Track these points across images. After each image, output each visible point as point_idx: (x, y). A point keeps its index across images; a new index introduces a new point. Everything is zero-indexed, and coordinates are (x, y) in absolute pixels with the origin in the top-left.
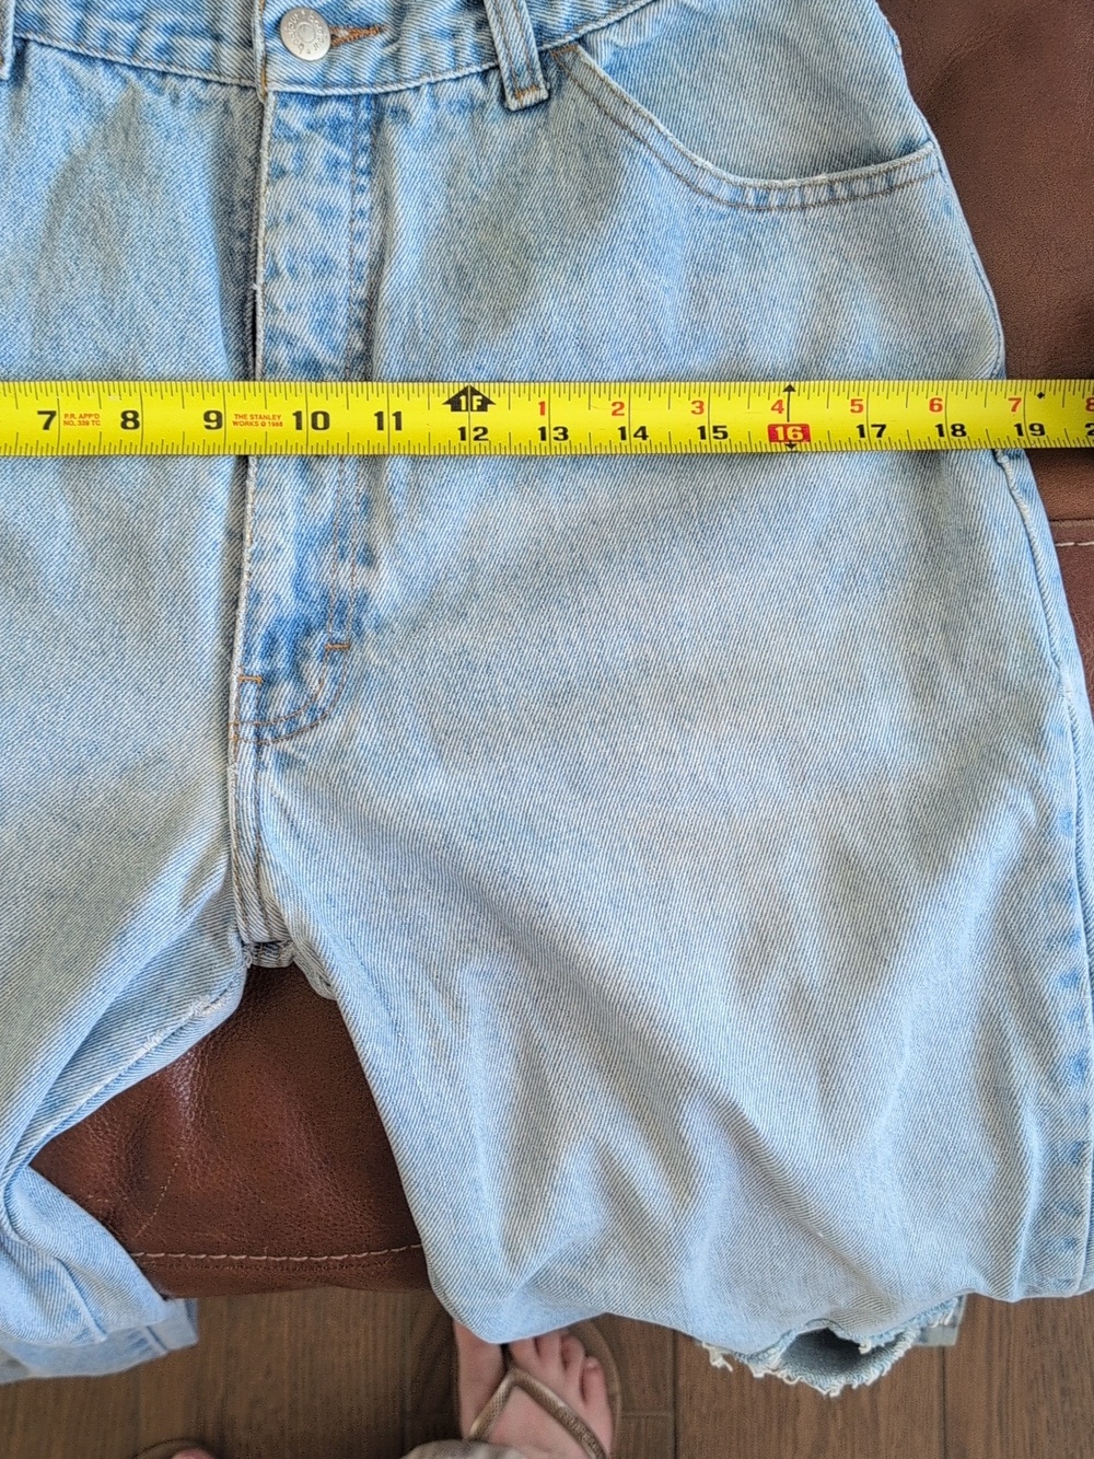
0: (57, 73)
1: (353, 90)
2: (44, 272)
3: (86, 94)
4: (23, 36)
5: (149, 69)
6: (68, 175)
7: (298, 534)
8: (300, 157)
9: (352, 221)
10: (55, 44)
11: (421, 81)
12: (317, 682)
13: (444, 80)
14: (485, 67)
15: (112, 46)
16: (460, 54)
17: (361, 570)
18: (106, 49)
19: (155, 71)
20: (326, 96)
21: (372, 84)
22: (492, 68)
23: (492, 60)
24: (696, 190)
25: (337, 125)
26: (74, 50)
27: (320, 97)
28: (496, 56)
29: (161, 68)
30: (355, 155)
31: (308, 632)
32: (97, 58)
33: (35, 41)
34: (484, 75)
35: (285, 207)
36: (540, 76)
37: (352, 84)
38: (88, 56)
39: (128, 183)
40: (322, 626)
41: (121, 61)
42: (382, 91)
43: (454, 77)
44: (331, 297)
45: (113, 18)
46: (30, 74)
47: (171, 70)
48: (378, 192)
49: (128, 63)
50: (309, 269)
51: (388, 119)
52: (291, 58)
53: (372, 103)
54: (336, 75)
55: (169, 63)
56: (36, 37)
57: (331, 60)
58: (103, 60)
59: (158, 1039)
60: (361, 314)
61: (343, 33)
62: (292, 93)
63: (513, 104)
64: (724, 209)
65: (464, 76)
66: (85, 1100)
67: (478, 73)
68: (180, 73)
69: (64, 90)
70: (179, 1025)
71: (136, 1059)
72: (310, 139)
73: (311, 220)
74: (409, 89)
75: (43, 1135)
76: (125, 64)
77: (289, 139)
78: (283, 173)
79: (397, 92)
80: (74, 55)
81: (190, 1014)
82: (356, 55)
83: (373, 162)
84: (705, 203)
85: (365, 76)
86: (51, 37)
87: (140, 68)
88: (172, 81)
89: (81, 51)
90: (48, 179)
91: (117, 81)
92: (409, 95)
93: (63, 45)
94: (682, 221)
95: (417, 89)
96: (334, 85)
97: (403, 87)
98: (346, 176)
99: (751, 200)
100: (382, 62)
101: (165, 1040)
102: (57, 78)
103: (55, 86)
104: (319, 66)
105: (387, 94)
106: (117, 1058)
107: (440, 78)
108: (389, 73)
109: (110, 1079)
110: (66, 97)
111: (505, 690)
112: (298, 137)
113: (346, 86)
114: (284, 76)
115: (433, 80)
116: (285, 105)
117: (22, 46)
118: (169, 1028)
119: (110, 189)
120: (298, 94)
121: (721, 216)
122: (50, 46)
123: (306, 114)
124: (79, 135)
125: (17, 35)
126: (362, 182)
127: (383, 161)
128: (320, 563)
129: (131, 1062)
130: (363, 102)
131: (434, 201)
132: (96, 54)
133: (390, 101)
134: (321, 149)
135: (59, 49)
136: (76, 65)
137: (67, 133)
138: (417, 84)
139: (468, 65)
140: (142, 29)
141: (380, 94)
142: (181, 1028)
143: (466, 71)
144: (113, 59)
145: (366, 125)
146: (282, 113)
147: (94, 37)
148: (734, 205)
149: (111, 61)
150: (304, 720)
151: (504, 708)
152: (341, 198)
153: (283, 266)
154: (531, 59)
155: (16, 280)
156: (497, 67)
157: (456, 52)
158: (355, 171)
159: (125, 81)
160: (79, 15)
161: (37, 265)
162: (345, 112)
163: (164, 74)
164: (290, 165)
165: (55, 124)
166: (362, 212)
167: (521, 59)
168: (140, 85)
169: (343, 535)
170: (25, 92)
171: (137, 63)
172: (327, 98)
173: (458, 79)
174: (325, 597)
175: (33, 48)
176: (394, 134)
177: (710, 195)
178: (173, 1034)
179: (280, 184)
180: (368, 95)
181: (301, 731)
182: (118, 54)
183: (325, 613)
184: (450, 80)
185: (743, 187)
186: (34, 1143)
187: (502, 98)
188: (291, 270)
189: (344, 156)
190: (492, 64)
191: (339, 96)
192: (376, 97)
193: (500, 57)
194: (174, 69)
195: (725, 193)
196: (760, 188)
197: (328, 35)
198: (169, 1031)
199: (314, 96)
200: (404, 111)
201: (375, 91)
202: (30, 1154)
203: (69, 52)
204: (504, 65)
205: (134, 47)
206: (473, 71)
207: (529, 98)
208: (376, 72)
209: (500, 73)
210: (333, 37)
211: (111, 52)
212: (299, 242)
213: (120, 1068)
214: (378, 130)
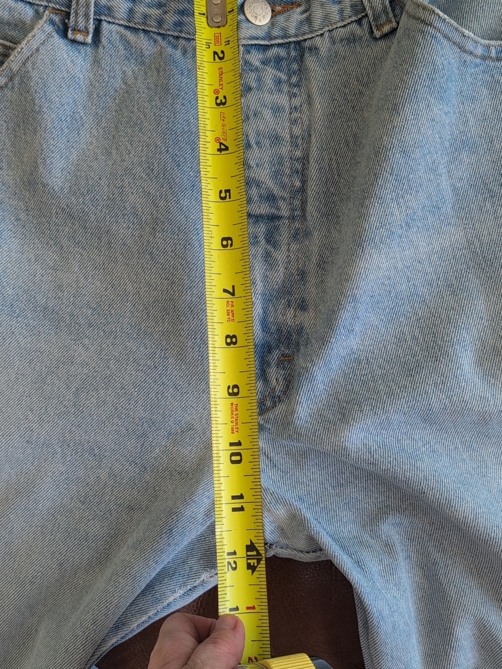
0: (118, 38)
1: (286, 40)
2: (114, 152)
3: (134, 50)
4: (98, 17)
5: (169, 35)
6: (126, 95)
7: (264, 294)
8: (259, 80)
9: (291, 113)
10: (117, 21)
11: (324, 30)
12: (275, 380)
13: (337, 28)
14: (359, 16)
15: (148, 22)
16: (345, 12)
17: (299, 313)
18: (144, 24)
19: (172, 36)
20: (271, 45)
21: (296, 36)
22: (363, 17)
23: (363, 12)
24: (465, 51)
25: (278, 60)
26: (127, 24)
27: (267, 46)
28: (365, 9)
29: (176, 34)
30: (290, 77)
31: (270, 352)
32: (140, 29)
33: (105, 20)
34: (359, 22)
35: (252, 108)
36: (391, 15)
37: (285, 36)
38: (135, 28)
39: (160, 98)
40: (278, 347)
41: (154, 31)
42: (302, 39)
43: (343, 25)
44: (281, 157)
45: (149, 7)
46: (104, 40)
47: (182, 36)
48: (304, 96)
49: (157, 31)
50: (267, 142)
51: (307, 55)
52: (251, 25)
53: (297, 46)
54: (276, 32)
55: (181, 31)
56: (106, 18)
57: (272, 24)
58: (143, 30)
59: (182, 592)
60: (299, 166)
61: (278, 8)
62: (252, 45)
63: (377, 34)
64: (478, 61)
65: (349, 24)
66: (136, 625)
67: (356, 21)
68: (186, 37)
69: (121, 47)
70: (195, 585)
71: (168, 602)
72: (264, 70)
73: (267, 114)
74: (317, 36)
75: (110, 644)
76: (155, 32)
77: (252, 71)
78: (250, 89)
79: (311, 38)
80: (126, 27)
81: (202, 579)
82: (287, 20)
83: (300, 80)
84: (469, 58)
85: (292, 31)
86: (114, 17)
87: (164, 34)
88: (183, 42)
89: (131, 25)
90: (115, 99)
91: (151, 41)
92: (318, 39)
93: (122, 22)
94: (455, 70)
95: (322, 35)
96: (276, 38)
97: (314, 35)
98: (285, 88)
99: (493, 53)
100: (301, 23)
101: (185, 593)
102: (118, 41)
103: (117, 46)
104: (266, 28)
105: (305, 40)
106: (158, 601)
107: (335, 26)
108: (306, 28)
109: (152, 614)
110: (123, 52)
111: (379, 372)
112: (257, 69)
113: (282, 38)
114: (248, 36)
115: (331, 28)
116: (249, 52)
117: (98, 23)
118: (189, 586)
119: (150, 101)
120: (256, 45)
121: (477, 65)
122: (114, 23)
123: (261, 56)
124: (130, 73)
125: (95, 17)
126: (295, 91)
127: (306, 78)
128: (276, 311)
129: (165, 604)
130: (292, 46)
131: (337, 97)
132: (139, 27)
133: (307, 44)
134: (270, 73)
135: (119, 25)
136: (128, 34)
137: (124, 72)
138: (322, 32)
139: (350, 17)
140: (165, 13)
141: (301, 40)
142: (195, 587)
143: (349, 21)
144: (149, 30)
145: (295, 59)
146: (247, 57)
147: (138, 17)
148: (483, 58)
149: (147, 30)
150: (268, 403)
151: (380, 382)
152: (283, 100)
153: (252, 142)
154: (385, 7)
155: (100, 157)
156: (366, 15)
157: (341, 11)
158: (290, 85)
159: (155, 41)
160: (130, 5)
161: (111, 147)
162: (282, 52)
163: (177, 38)
164: (254, 84)
165: (117, 67)
166: (295, 108)
167: (379, 8)
168: (163, 44)
169: (290, 293)
170: (101, 49)
171: (162, 32)
172: (272, 45)
173: (345, 26)
174: (279, 330)
175: (104, 24)
176: (310, 61)
177: (471, 53)
178: (190, 590)
179: (249, 95)
180: (294, 42)
181: (268, 410)
182: (152, 27)
183: (279, 339)
184: (340, 27)
185: (488, 47)
186: (104, 649)
187: (372, 32)
188: (257, 143)
189: (284, 77)
190: (363, 14)
191: (279, 44)
192: (298, 43)
193: (367, 9)
194: (183, 35)
195: (479, 51)
196: (498, 46)
197: (269, 9)
198: (189, 587)
199: (264, 45)
200: (316, 48)
201: (298, 39)
202: (101, 655)
203: (124, 26)
204: (370, 13)
205: (160, 23)
206: (353, 20)
207: (386, 29)
208: (298, 29)
209: (368, 19)
210: (273, 11)
211: (148, 26)
212: (261, 127)
213: (159, 607)
214: (302, 61)
